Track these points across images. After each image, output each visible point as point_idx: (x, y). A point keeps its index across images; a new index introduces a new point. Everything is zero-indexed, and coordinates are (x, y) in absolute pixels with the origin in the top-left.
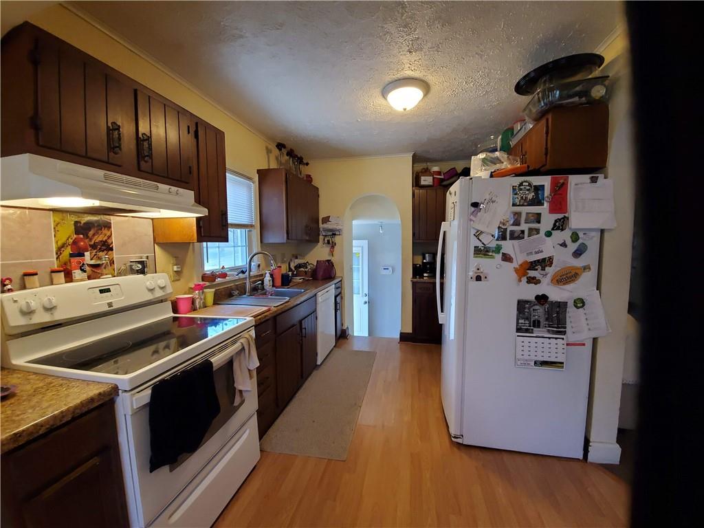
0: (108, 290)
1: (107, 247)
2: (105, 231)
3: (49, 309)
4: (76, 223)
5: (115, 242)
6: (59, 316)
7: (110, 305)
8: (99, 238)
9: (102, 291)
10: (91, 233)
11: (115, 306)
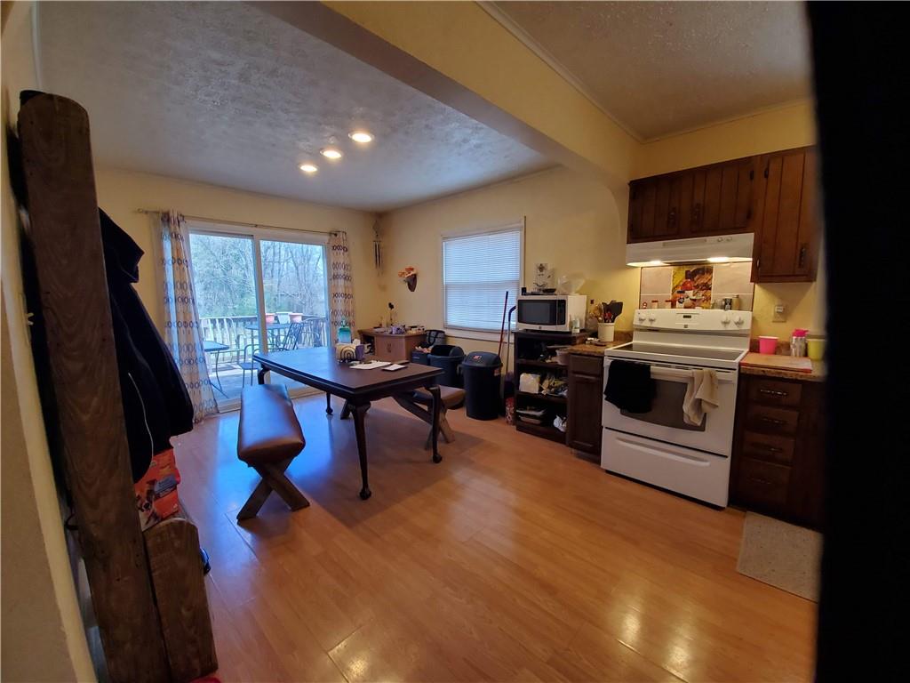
0: (689, 317)
1: (707, 287)
2: (706, 275)
3: (651, 320)
4: (687, 272)
5: (714, 283)
6: (655, 325)
7: (686, 326)
8: (701, 281)
9: (685, 317)
10: (695, 279)
11: (689, 328)
